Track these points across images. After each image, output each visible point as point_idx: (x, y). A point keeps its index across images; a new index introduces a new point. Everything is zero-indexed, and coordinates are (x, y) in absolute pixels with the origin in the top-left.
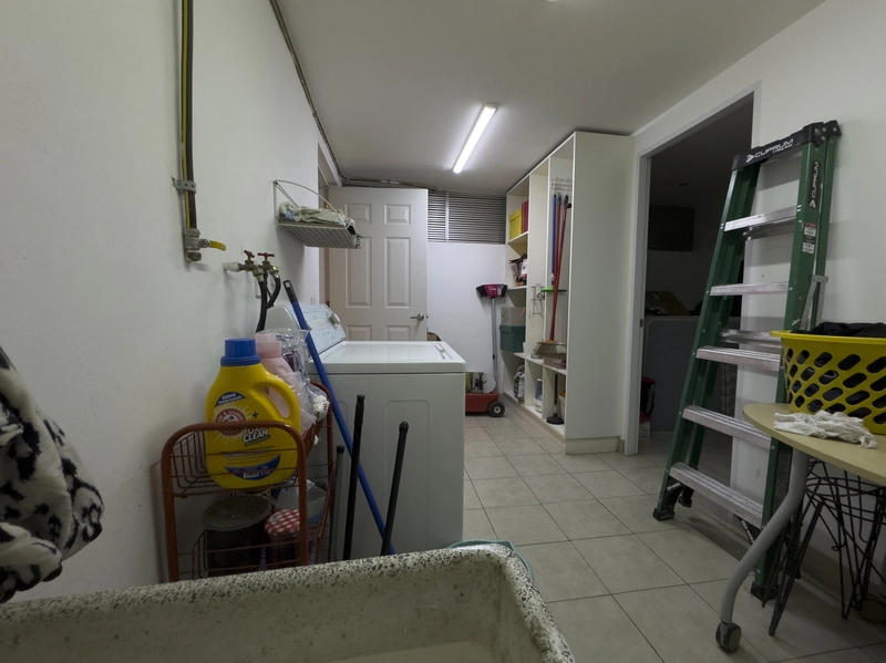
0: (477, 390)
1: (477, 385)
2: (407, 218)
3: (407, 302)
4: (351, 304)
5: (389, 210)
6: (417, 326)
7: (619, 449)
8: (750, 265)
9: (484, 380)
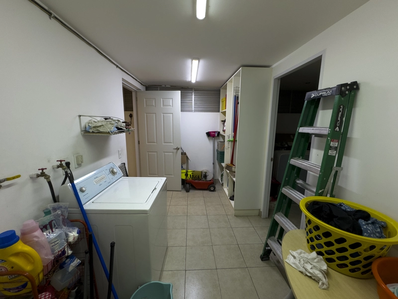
0: (204, 179)
1: (204, 177)
2: (171, 104)
3: (172, 142)
4: (148, 142)
5: (163, 101)
6: (177, 152)
7: (260, 215)
8: (313, 148)
9: (207, 174)
